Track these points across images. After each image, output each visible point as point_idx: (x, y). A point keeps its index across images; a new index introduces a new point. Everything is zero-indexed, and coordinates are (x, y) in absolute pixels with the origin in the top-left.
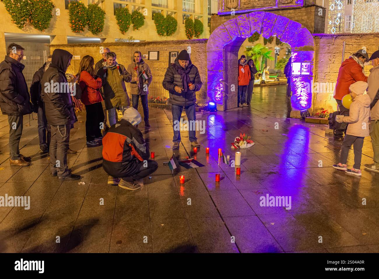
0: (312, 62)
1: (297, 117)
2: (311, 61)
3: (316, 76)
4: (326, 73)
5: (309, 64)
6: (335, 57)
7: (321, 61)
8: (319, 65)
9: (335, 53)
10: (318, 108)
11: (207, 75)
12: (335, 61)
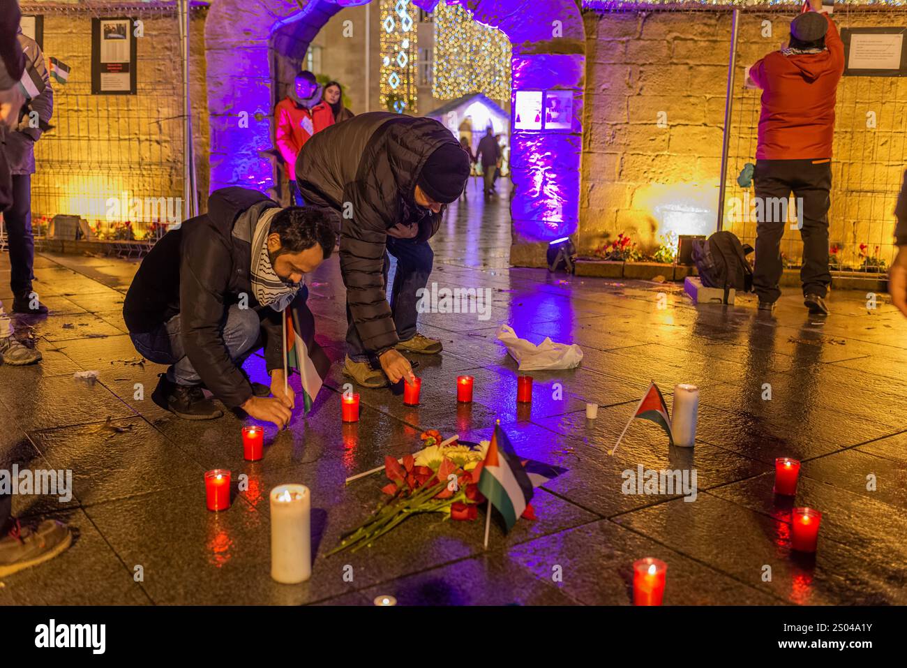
0: (577, 91)
1: (531, 262)
2: (576, 85)
3: (588, 134)
4: (618, 127)
5: (569, 95)
6: (644, 76)
7: (603, 87)
8: (594, 102)
9: (644, 65)
10: (593, 234)
11: (209, 129)
12: (645, 88)
